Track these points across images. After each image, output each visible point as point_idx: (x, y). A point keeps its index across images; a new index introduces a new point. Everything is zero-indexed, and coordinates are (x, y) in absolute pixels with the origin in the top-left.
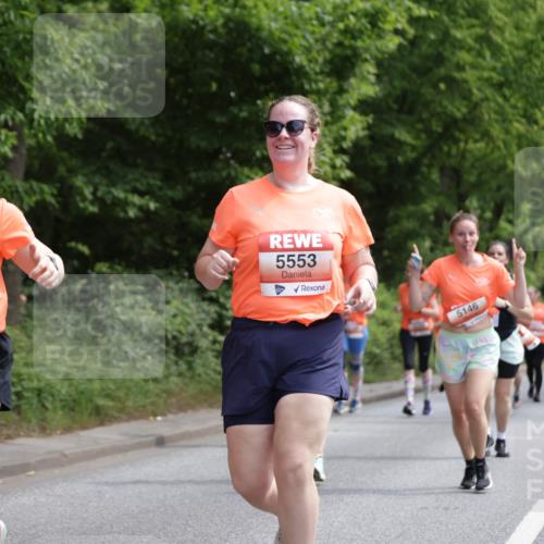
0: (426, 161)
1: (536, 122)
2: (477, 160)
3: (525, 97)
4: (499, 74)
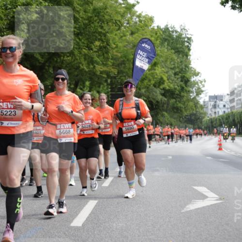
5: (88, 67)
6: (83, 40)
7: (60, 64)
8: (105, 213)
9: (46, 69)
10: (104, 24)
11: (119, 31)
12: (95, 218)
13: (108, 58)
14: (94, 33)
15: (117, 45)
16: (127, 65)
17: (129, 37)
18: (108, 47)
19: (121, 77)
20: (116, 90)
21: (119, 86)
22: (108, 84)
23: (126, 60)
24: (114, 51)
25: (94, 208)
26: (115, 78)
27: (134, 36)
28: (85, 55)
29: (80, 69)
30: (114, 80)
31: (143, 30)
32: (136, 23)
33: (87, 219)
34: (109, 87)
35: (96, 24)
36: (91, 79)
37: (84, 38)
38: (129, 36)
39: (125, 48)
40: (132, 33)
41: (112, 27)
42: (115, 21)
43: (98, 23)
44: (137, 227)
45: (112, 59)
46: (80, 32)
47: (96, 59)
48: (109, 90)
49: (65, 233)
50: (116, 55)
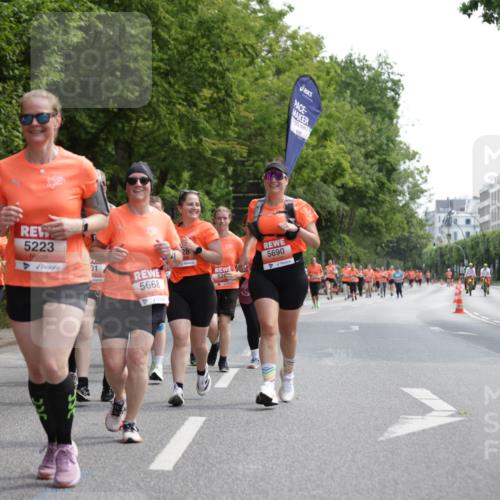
0: (103, 136)
1: (195, 105)
2: (146, 136)
3: (186, 84)
4: (166, 64)
5: (187, 142)
6: (176, 87)
7: (131, 134)
8: (221, 444)
9: (100, 146)
10: (221, 52)
11: (251, 68)
12: (200, 454)
13: (228, 124)
14: (200, 71)
15: (247, 96)
16: (267, 137)
17: (271, 80)
18: (229, 100)
19: (254, 161)
20: (245, 189)
21: (251, 181)
22: (228, 178)
23: (265, 126)
24: (241, 108)
25: (199, 432)
26: (242, 163)
27: (283, 77)
28: (181, 116)
29: (172, 145)
30: (239, 168)
31: (301, 65)
32: (287, 50)
33: (183, 455)
34: (231, 182)
35: (204, 52)
36: (193, 166)
37: (180, 83)
38: (271, 78)
39: (264, 103)
40: (279, 72)
41: (236, 60)
42: (244, 46)
43: (209, 50)
44: (287, 472)
45: (236, 125)
46: (172, 70)
47: (204, 124)
48: (231, 188)
49: (138, 485)
50: (246, 117)
